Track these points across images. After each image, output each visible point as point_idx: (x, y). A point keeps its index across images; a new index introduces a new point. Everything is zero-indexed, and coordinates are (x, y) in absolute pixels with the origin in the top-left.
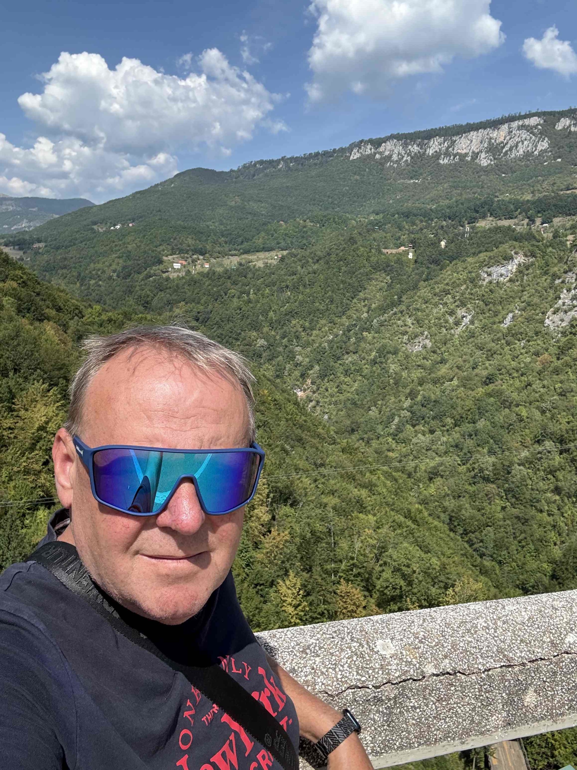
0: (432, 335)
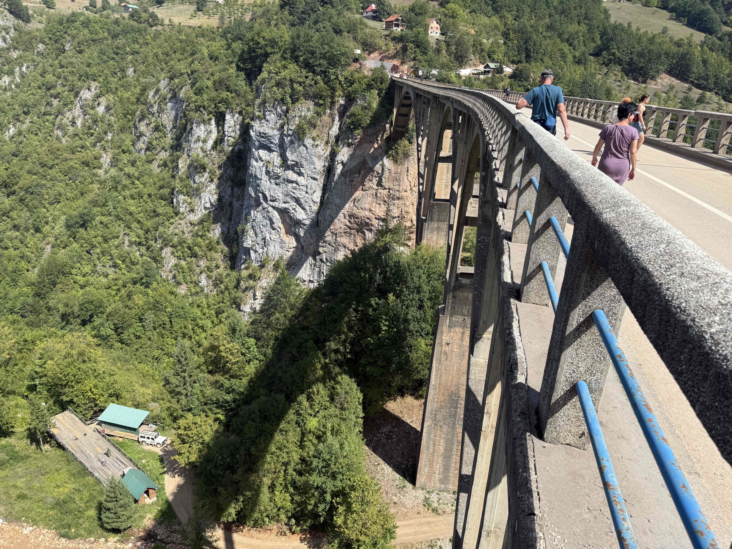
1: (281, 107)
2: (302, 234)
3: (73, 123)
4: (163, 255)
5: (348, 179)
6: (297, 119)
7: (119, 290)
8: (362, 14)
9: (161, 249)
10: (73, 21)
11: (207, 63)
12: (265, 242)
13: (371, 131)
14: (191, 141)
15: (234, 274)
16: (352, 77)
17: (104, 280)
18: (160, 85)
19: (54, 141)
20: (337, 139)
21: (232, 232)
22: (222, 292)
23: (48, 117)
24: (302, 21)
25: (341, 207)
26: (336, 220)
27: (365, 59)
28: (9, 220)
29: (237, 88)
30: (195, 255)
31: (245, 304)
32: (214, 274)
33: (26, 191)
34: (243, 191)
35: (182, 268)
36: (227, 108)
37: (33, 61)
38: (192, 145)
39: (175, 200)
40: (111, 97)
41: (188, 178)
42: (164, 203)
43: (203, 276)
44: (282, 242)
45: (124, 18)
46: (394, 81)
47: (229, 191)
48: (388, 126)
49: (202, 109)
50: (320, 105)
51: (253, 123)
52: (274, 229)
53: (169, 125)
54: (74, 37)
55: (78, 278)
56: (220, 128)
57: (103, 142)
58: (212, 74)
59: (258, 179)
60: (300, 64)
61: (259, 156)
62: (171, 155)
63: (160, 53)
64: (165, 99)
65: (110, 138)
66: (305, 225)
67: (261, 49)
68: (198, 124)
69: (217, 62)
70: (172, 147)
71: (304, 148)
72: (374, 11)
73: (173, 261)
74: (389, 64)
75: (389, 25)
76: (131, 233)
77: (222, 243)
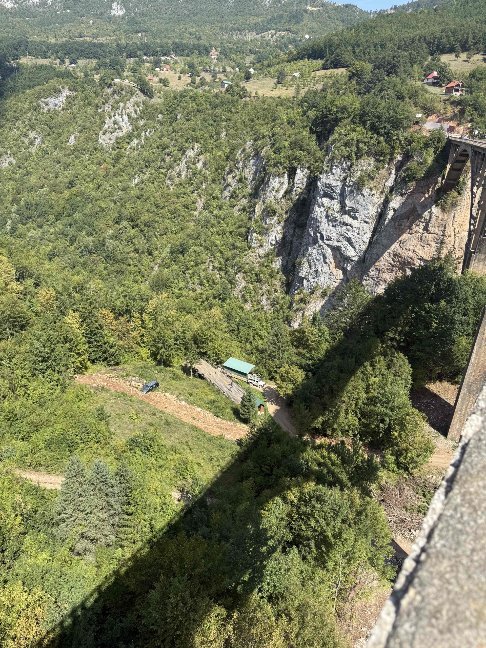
0: (14, 154)
1: (346, 163)
2: (349, 269)
3: (179, 175)
4: (237, 279)
5: (397, 224)
6: (359, 172)
7: (203, 302)
8: (423, 80)
9: (236, 274)
10: (185, 96)
11: (285, 127)
12: (317, 273)
13: (423, 183)
14: (267, 191)
15: (288, 298)
16: (411, 137)
17: (193, 294)
18: (246, 145)
19: (165, 188)
20: (392, 189)
21: (290, 265)
22: (277, 311)
23: (162, 170)
24: (368, 90)
25: (387, 247)
26: (381, 258)
27: (425, 122)
28: (132, 245)
29: (309, 147)
30: (260, 281)
31: (295, 322)
32: (273, 296)
33: (146, 225)
34: (303, 232)
35: (250, 290)
36: (298, 164)
37: (154, 127)
38: (268, 194)
39: (249, 237)
40: (208, 155)
41: (261, 220)
42: (241, 239)
43: (265, 297)
44: (331, 274)
45: (221, 92)
46: (450, 140)
47: (292, 231)
48: (440, 179)
49: (279, 165)
50: (380, 161)
51: (321, 176)
52: (326, 263)
53: (250, 178)
54: (184, 109)
55: (176, 290)
56: (291, 180)
57: (199, 191)
58: (289, 137)
59: (319, 222)
60: (366, 127)
61: (322, 203)
62: (249, 202)
63: (247, 119)
64: (249, 157)
65: (204, 187)
66: (352, 261)
67: (332, 115)
68: (275, 177)
69: (293, 126)
70: (250, 195)
71: (362, 197)
72: (435, 78)
73: (243, 284)
74: (446, 125)
75: (449, 90)
76: (215, 261)
77: (281, 272)
